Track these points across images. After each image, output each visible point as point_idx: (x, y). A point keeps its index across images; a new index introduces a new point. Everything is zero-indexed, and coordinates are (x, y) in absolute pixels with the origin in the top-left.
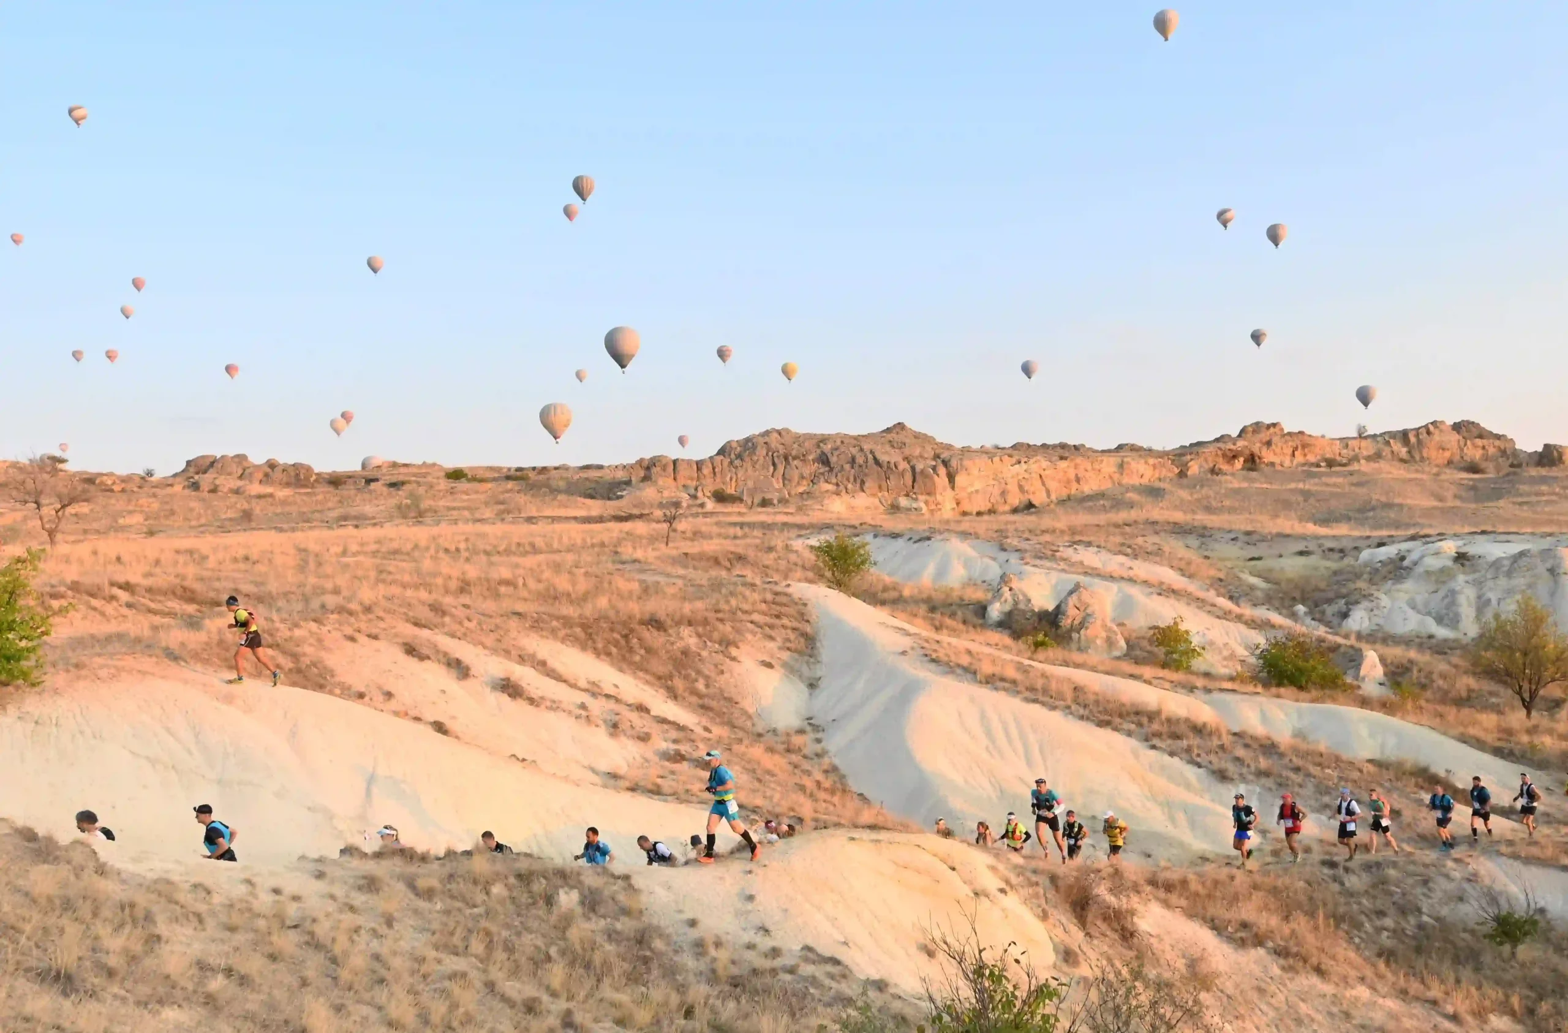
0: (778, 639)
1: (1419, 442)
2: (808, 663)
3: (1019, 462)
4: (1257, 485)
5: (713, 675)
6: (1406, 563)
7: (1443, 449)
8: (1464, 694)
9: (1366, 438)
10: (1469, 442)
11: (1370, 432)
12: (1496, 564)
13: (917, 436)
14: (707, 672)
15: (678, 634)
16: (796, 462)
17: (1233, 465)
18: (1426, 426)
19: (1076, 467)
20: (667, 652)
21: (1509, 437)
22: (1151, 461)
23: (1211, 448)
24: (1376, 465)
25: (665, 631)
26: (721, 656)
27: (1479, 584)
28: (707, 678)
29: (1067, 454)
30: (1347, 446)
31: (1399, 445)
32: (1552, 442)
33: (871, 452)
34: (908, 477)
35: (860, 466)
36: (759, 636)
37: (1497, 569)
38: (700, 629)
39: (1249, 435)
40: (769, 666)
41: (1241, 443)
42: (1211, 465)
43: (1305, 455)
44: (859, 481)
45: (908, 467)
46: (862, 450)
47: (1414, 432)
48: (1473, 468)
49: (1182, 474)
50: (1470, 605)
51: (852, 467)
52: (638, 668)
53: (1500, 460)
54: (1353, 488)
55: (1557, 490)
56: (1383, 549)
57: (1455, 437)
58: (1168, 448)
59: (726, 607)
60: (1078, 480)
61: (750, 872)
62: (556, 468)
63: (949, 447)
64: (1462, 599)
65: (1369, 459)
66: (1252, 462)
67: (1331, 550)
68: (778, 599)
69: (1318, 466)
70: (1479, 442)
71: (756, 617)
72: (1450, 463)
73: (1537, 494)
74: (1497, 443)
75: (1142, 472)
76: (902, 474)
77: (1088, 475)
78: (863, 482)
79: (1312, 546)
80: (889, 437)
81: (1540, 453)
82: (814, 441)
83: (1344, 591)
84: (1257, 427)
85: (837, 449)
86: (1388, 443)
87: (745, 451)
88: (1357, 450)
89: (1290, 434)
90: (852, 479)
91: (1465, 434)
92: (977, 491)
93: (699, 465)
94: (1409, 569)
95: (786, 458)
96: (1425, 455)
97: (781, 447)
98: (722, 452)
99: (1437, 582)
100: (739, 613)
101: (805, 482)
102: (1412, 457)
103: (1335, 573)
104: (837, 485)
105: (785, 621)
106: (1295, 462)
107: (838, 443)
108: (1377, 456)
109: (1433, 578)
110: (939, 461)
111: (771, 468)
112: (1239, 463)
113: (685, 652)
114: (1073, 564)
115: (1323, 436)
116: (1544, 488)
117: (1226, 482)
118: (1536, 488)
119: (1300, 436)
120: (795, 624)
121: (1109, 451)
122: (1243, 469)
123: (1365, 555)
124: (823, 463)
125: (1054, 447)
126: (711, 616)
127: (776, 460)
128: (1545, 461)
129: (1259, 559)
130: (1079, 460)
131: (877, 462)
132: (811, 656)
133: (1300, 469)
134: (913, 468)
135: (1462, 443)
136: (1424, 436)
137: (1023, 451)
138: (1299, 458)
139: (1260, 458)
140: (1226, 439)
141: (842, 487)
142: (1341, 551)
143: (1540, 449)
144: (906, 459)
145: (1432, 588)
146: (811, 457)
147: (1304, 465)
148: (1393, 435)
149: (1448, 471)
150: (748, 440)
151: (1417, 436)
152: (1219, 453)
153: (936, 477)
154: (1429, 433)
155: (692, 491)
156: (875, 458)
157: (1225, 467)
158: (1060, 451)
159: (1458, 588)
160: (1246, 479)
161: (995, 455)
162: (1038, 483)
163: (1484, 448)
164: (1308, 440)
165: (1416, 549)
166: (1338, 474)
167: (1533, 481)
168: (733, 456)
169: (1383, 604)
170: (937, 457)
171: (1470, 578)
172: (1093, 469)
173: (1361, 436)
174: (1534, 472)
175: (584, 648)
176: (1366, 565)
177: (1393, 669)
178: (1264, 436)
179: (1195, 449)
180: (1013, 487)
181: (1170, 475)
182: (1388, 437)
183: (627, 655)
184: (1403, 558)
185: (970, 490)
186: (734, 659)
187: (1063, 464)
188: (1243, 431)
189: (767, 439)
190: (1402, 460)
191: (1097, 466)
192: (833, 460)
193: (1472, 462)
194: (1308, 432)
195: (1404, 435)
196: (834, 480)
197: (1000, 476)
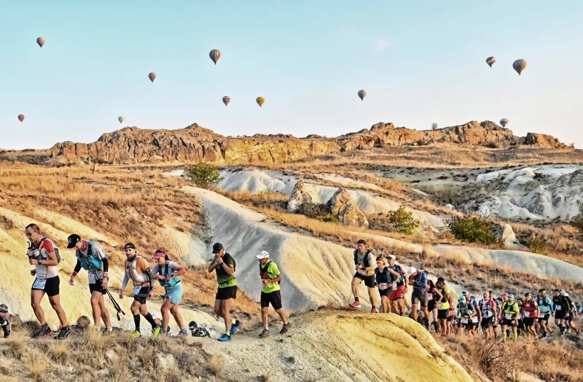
0: (183, 216)
1: (464, 132)
2: (202, 229)
3: (259, 144)
4: (383, 154)
5: (150, 235)
6: (505, 181)
7: (476, 136)
8: (565, 247)
9: (437, 130)
10: (489, 132)
11: (439, 127)
12: (562, 179)
13: (204, 130)
14: (146, 233)
15: (126, 211)
16: (140, 144)
17: (368, 145)
18: (468, 124)
19: (288, 146)
20: (122, 221)
21: (510, 129)
22: (327, 143)
23: (358, 136)
24: (443, 144)
25: (118, 209)
26: (153, 224)
27: (552, 189)
28: (147, 236)
29: (283, 140)
30: (427, 134)
31: (454, 134)
32: (531, 132)
33: (181, 139)
34: (201, 152)
35: (175, 146)
36: (171, 214)
37: (563, 182)
38: (139, 209)
39: (376, 129)
40: (181, 230)
41: (373, 133)
42: (358, 145)
43: (406, 139)
44: (174, 154)
45: (200, 147)
46: (176, 137)
47: (461, 127)
48: (492, 146)
49: (342, 150)
50: (549, 202)
51: (171, 147)
52: (106, 230)
53: (505, 141)
54: (433, 156)
55: (537, 156)
56: (489, 174)
57: (482, 129)
58: (335, 136)
59: (150, 198)
60: (289, 153)
61: (281, 341)
62: (9, 151)
63: (221, 136)
64: (544, 198)
65: (439, 141)
66: (379, 143)
67: (459, 176)
68: (177, 194)
69: (413, 145)
70: (494, 132)
71: (167, 203)
72: (480, 143)
73: (527, 158)
74: (504, 132)
75: (322, 149)
76: (197, 150)
77: (294, 150)
78: (177, 155)
79: (447, 174)
80: (189, 131)
81: (526, 137)
82: (151, 133)
83: (473, 196)
84: (380, 125)
85: (162, 137)
86: (448, 133)
87: (113, 138)
88: (432, 137)
89: (398, 128)
90: (171, 153)
91: (488, 128)
92: (237, 159)
93: (89, 146)
94: (507, 184)
95: (135, 142)
96: (467, 139)
97: (132, 136)
98: (101, 139)
99: (525, 190)
100: (157, 201)
101: (146, 155)
102: (460, 140)
103: (464, 187)
104: (163, 156)
105: (184, 206)
106: (401, 143)
107: (163, 134)
108: (443, 140)
109: (524, 188)
110: (217, 143)
111: (128, 148)
112: (372, 144)
113: (132, 221)
114: (326, 182)
115: (415, 130)
116: (531, 155)
117: (367, 153)
118: (526, 155)
119: (403, 129)
120: (191, 207)
121: (304, 138)
122: (374, 146)
123: (480, 177)
124: (155, 145)
125: (276, 136)
126: (143, 202)
127: (130, 143)
128: (528, 141)
129: (418, 181)
130: (289, 142)
131: (184, 144)
132: (203, 225)
133: (403, 146)
134: (203, 147)
135: (486, 133)
136: (466, 129)
137: (259, 138)
138: (403, 141)
139: (382, 141)
140: (365, 131)
141: (165, 158)
142: (464, 176)
143: (525, 135)
144: (200, 142)
145: (524, 193)
146: (149, 142)
147: (406, 144)
148: (451, 129)
149: (478, 146)
150: (115, 133)
151: (463, 129)
152: (362, 138)
153: (215, 151)
154: (469, 127)
155: (86, 160)
156: (183, 142)
157: (365, 146)
158: (280, 138)
159: (541, 192)
160: (376, 152)
161: (245, 140)
162: (268, 155)
163: (497, 135)
164: (407, 131)
165: (511, 174)
166: (425, 149)
167: (524, 151)
168: (107, 141)
169: (497, 202)
170: (215, 141)
171: (547, 186)
172: (297, 148)
173: (434, 129)
174: (522, 147)
175: (73, 217)
176: (482, 182)
177: (520, 234)
178: (384, 130)
179: (349, 137)
180: (255, 157)
181: (337, 150)
182: (448, 130)
183: (99, 222)
184: (503, 178)
185: (233, 158)
186: (161, 226)
187: (281, 145)
188: (373, 127)
189: (125, 132)
190: (455, 142)
191: (298, 146)
192: (161, 143)
193: (491, 142)
194: (407, 127)
195: (457, 128)
196: (161, 154)
197: (248, 151)
